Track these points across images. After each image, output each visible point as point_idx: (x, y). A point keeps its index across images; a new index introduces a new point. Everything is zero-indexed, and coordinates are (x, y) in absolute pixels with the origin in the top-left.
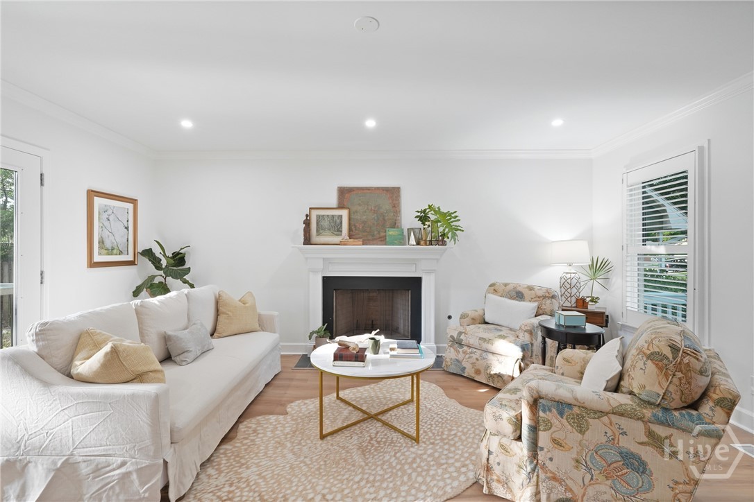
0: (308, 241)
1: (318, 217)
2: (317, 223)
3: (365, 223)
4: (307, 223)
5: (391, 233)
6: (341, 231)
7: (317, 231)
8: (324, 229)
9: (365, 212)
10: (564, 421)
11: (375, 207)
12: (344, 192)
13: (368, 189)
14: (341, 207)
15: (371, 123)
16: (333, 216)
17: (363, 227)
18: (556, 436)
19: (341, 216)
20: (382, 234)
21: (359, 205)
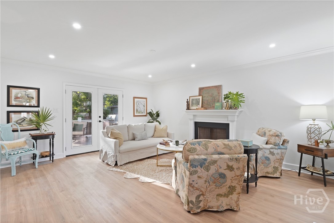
0: (188, 108)
1: (192, 99)
2: (192, 102)
3: (207, 101)
4: (187, 102)
5: (217, 105)
6: (199, 104)
7: (192, 105)
8: (194, 104)
9: (208, 96)
11: (211, 94)
12: (201, 89)
13: (209, 87)
14: (199, 95)
16: (197, 99)
17: (207, 103)
19: (199, 99)
20: (214, 105)
21: (206, 94)
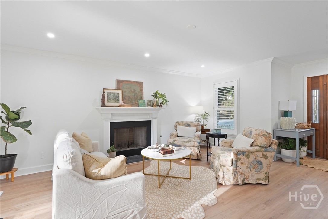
0: (103, 105)
1: (108, 93)
2: (107, 96)
3: (129, 97)
4: (103, 96)
5: (140, 102)
6: (119, 100)
7: (107, 100)
8: (110, 99)
9: (129, 92)
10: (244, 157)
11: (133, 90)
12: (119, 82)
13: (130, 82)
14: (118, 88)
15: (147, 55)
16: (115, 93)
17: (128, 99)
18: (242, 162)
19: (119, 93)
20: (137, 102)
21: (127, 88)
